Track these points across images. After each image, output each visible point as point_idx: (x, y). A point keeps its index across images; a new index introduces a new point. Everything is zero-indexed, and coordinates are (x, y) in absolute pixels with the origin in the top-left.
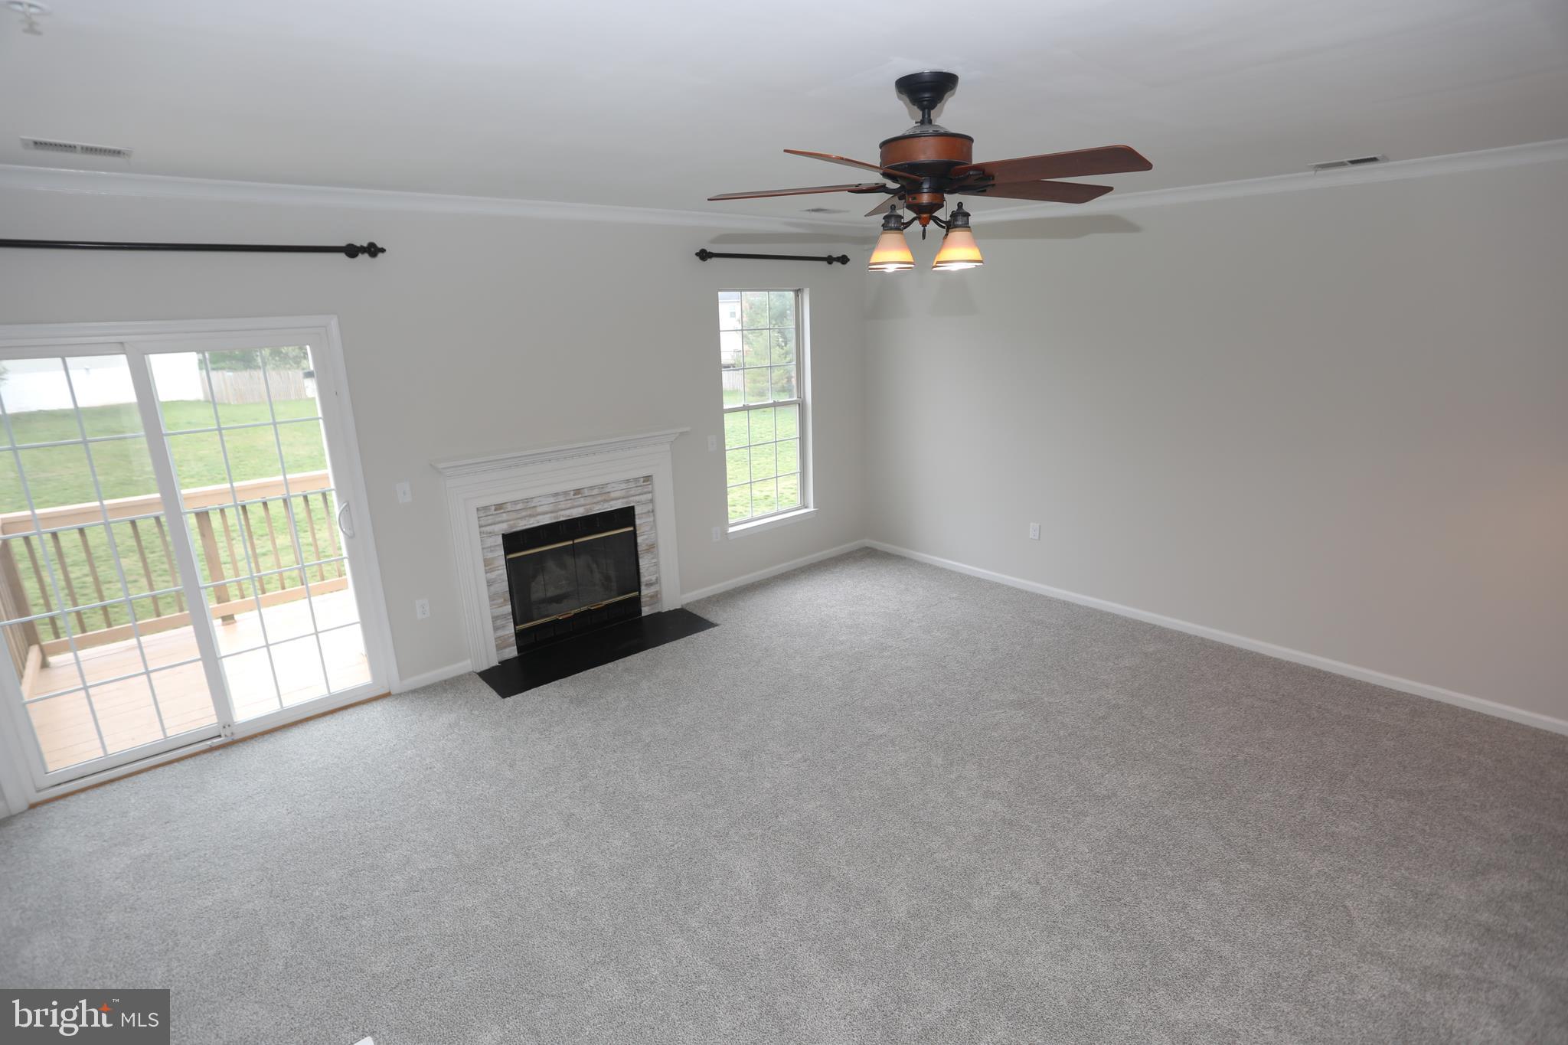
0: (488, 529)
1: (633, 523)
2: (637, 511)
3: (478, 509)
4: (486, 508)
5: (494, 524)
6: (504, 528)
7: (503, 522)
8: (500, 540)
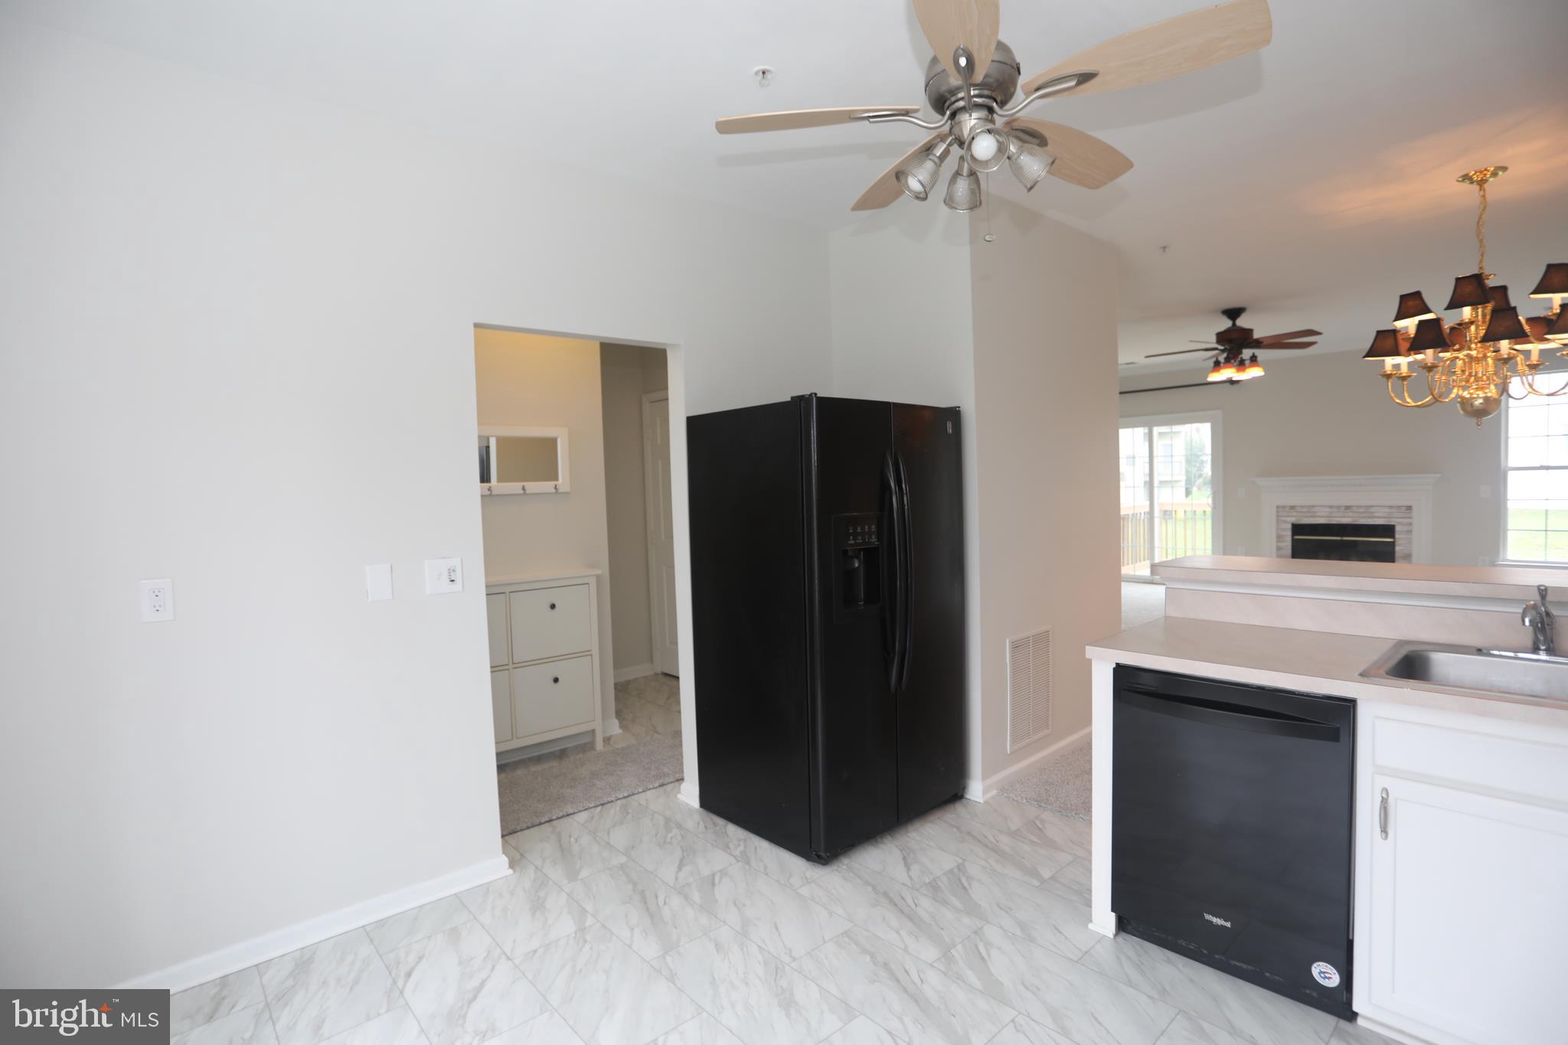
0: (1284, 519)
1: (1393, 536)
2: (1398, 529)
3: (1278, 507)
4: (1284, 507)
5: (1288, 516)
6: (1293, 520)
7: (1292, 516)
8: (1290, 526)
